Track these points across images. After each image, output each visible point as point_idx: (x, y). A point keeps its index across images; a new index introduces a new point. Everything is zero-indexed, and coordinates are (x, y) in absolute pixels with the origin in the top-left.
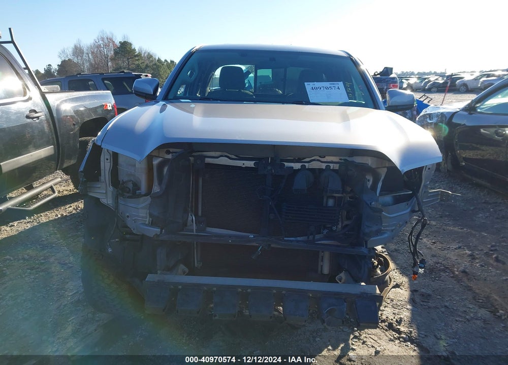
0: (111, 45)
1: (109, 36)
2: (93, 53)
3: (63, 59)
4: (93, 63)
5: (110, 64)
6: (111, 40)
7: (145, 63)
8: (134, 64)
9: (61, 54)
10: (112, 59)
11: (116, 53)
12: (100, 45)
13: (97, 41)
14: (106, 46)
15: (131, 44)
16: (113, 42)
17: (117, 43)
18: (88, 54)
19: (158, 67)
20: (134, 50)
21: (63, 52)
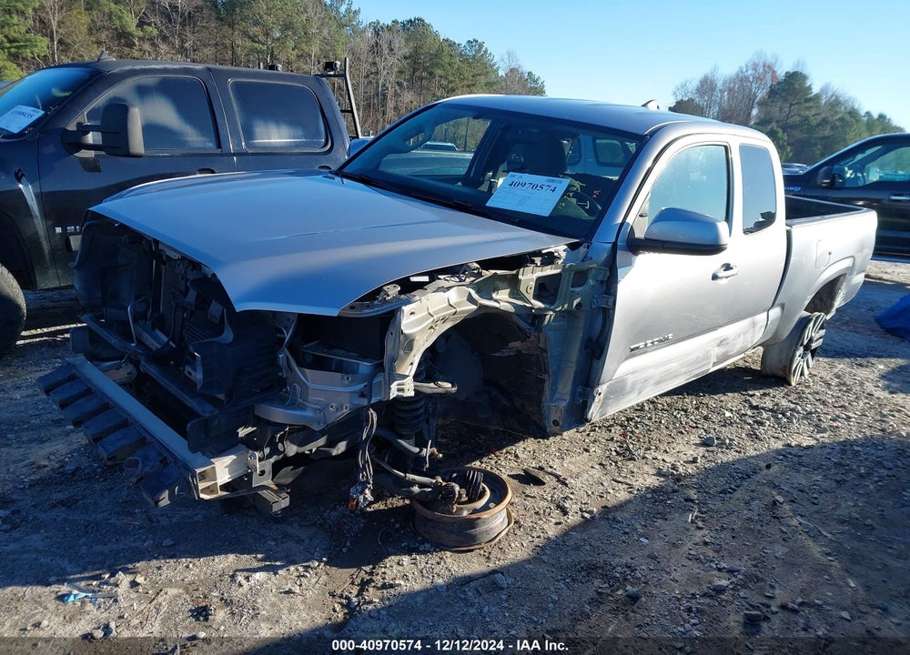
0: (768, 77)
1: (770, 60)
2: (730, 90)
3: (679, 98)
4: (726, 108)
5: (755, 112)
6: (769, 68)
7: (823, 116)
8: (799, 115)
9: (678, 89)
10: (762, 104)
11: (773, 92)
12: (747, 78)
13: (744, 70)
14: (759, 79)
15: (805, 78)
16: (774, 72)
17: (781, 72)
18: (721, 91)
19: (848, 125)
20: (809, 88)
21: (684, 85)
